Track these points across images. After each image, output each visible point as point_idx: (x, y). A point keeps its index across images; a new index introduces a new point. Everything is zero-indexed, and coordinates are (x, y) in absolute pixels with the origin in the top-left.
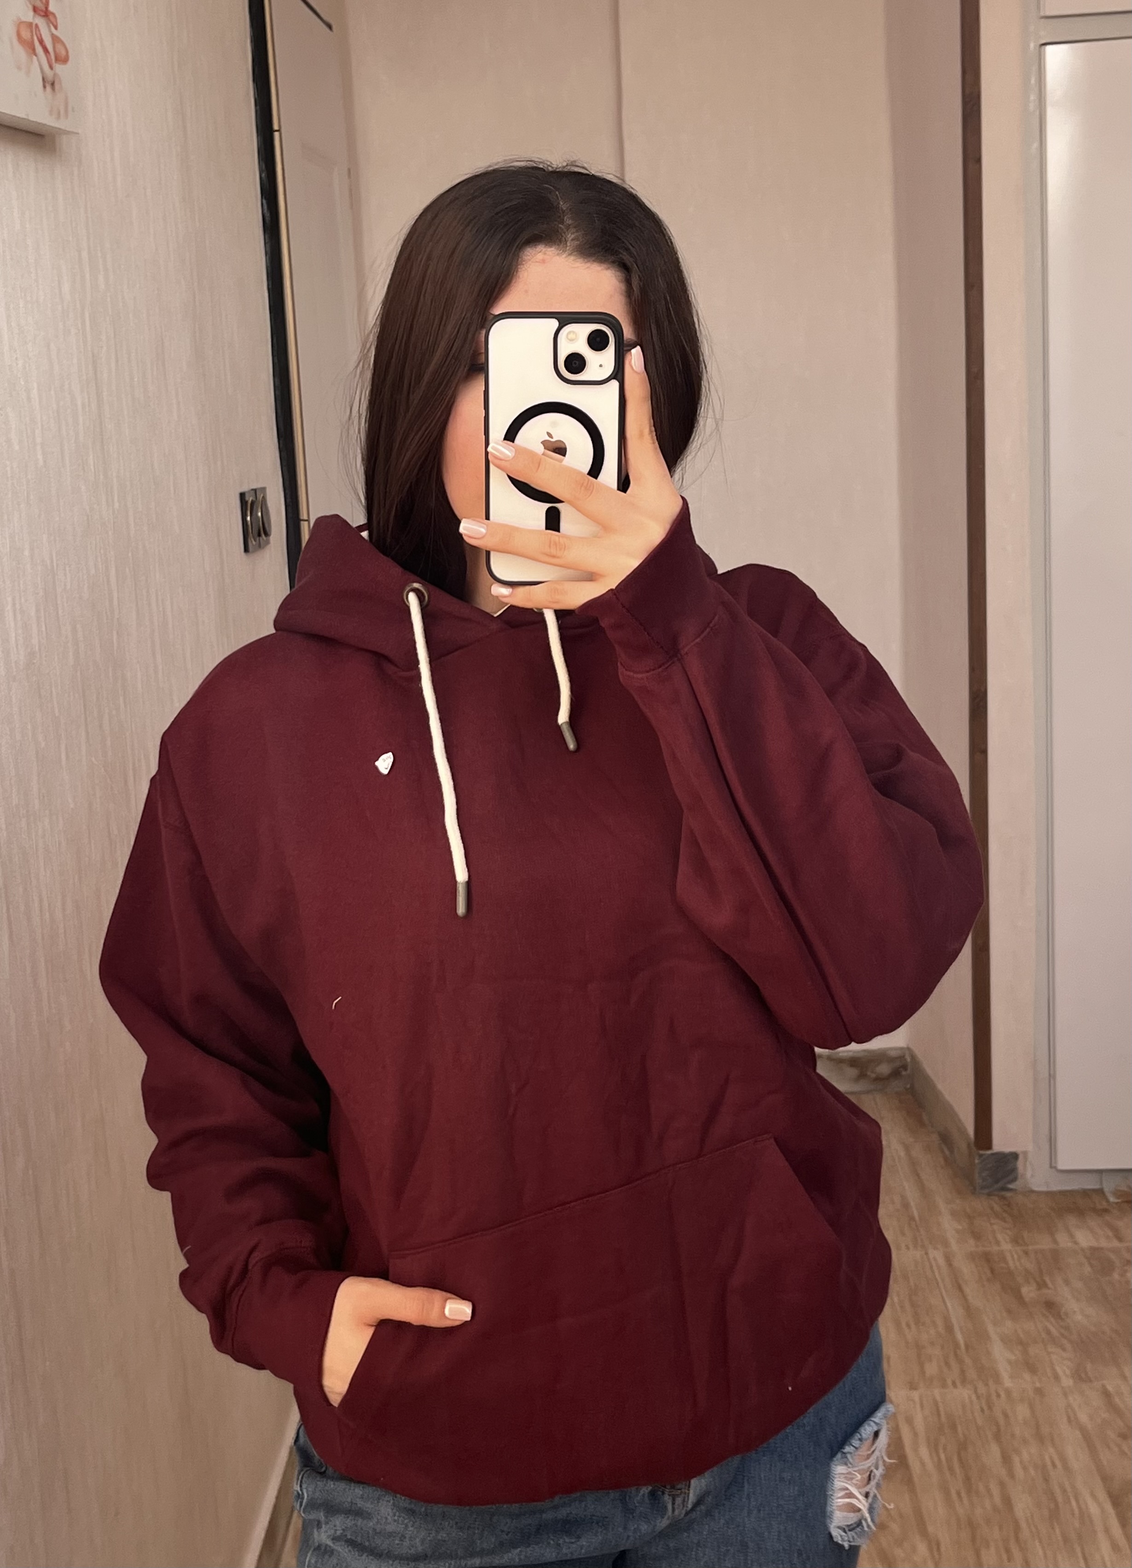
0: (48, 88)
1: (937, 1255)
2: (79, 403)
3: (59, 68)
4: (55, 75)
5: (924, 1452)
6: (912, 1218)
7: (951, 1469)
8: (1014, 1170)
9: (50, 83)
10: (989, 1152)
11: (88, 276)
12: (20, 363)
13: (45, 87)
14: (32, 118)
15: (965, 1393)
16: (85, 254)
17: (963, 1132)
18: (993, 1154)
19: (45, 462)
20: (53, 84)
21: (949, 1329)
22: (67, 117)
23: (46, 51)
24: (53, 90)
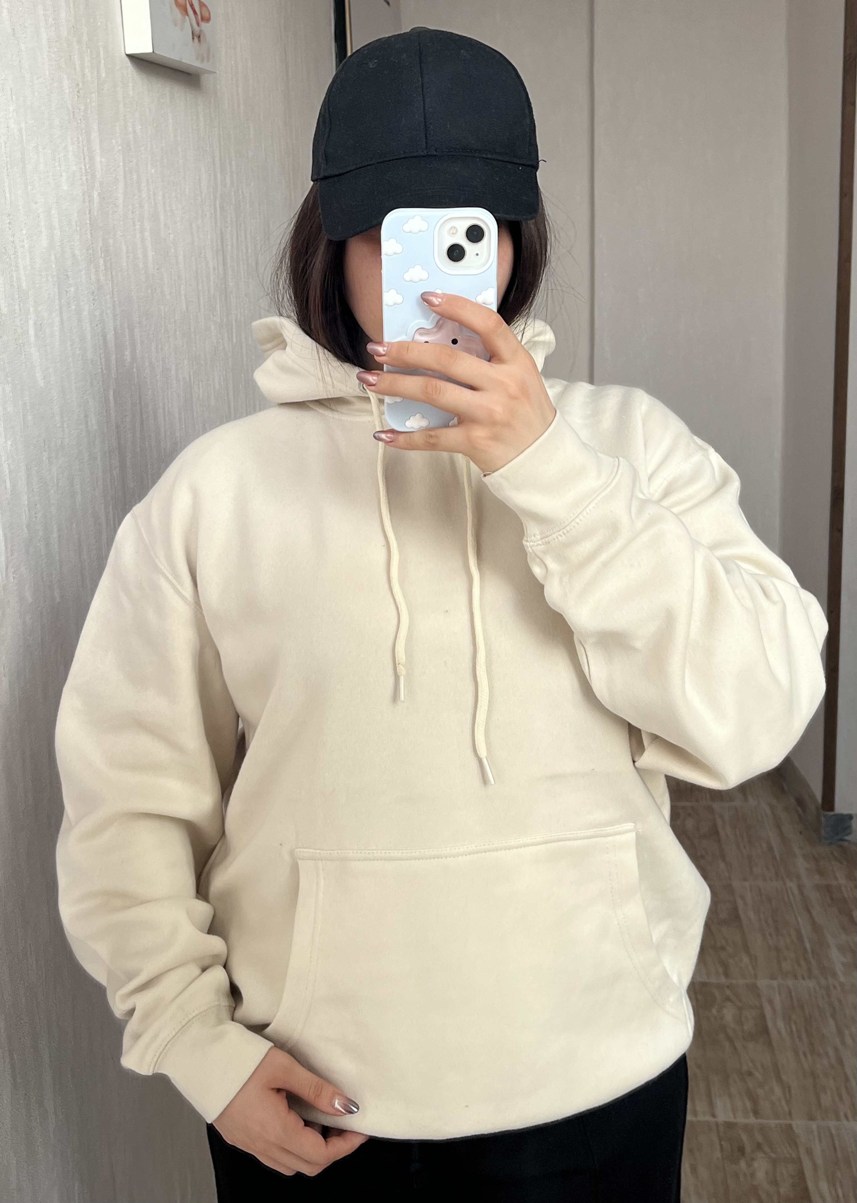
0: (196, 40)
1: (792, 885)
2: (211, 267)
3: (204, 25)
4: (201, 31)
5: (781, 1024)
6: (774, 858)
7: (800, 1038)
8: (849, 827)
9: (197, 36)
10: (832, 813)
11: (219, 176)
12: (172, 236)
13: (193, 39)
14: (184, 61)
15: (811, 984)
16: (217, 159)
17: (813, 797)
18: (834, 815)
19: (187, 308)
20: (199, 37)
21: (800, 938)
22: (208, 61)
23: (195, 12)
24: (199, 41)
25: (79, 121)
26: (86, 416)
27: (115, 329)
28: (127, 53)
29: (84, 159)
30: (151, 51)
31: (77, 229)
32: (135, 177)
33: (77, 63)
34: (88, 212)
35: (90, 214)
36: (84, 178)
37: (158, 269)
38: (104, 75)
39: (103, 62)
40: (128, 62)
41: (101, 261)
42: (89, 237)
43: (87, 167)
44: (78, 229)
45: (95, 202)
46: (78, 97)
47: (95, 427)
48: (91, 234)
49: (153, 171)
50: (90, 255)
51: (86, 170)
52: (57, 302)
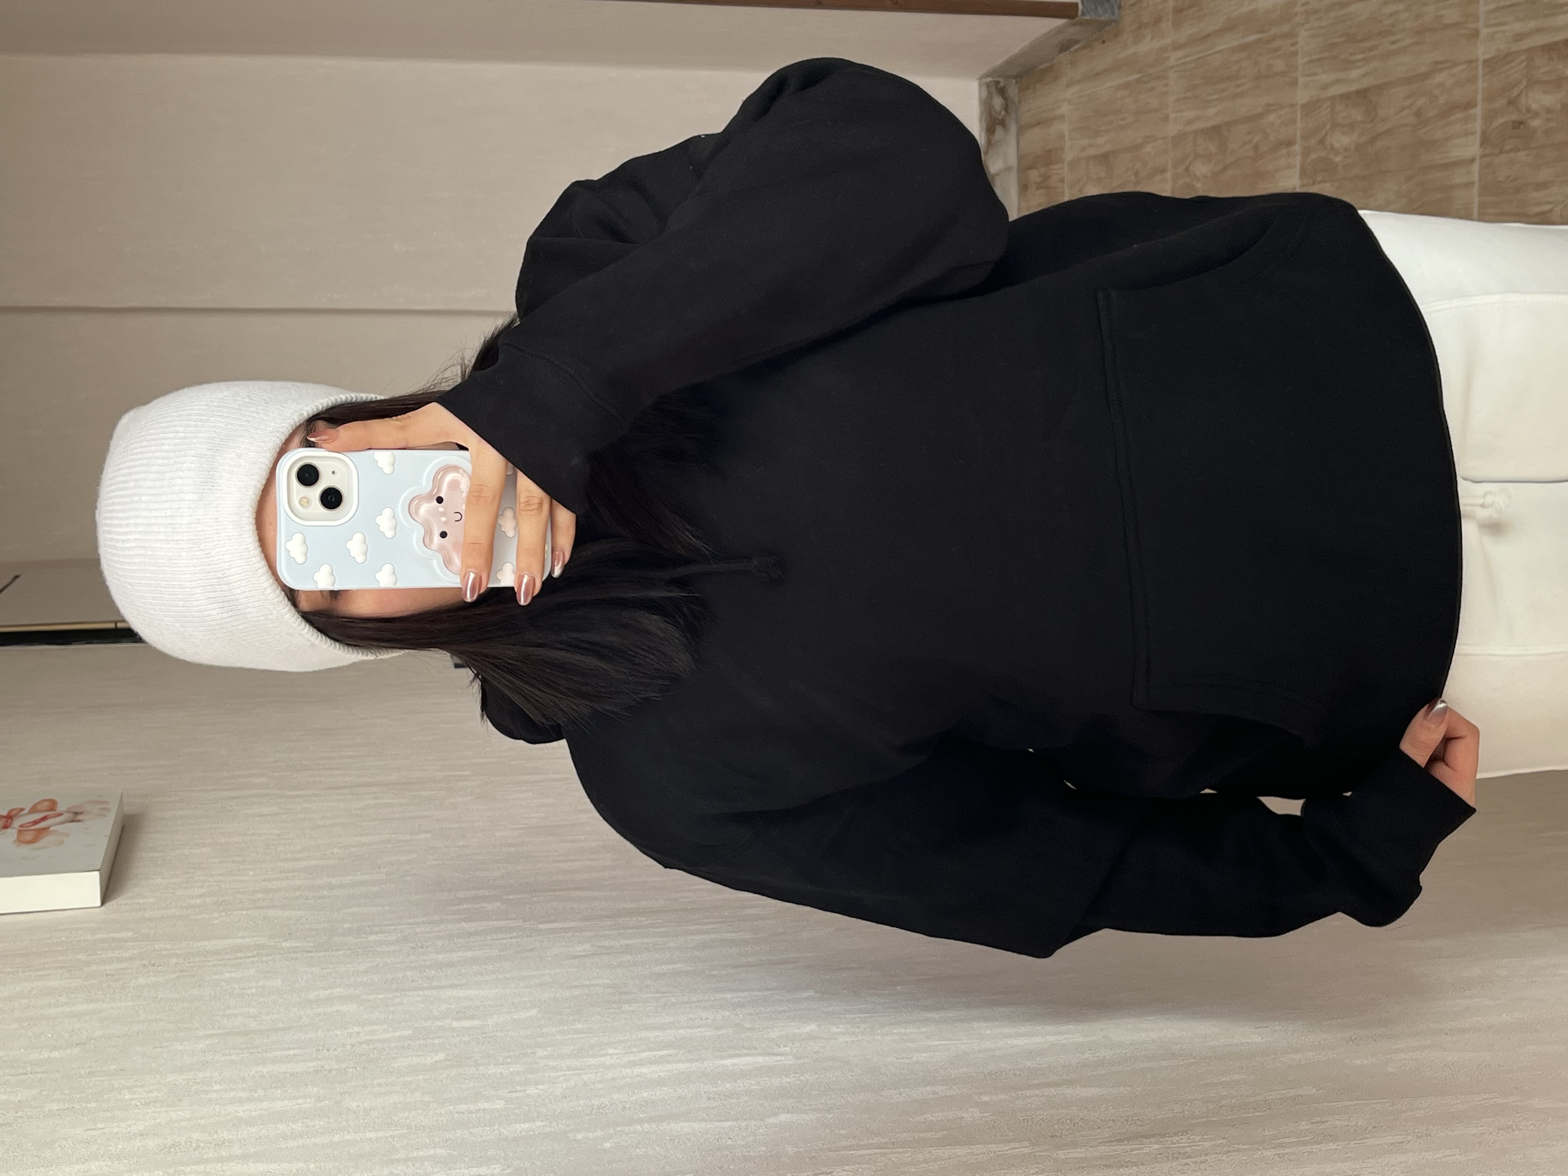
0: (80, 817)
1: (1174, 57)
2: (373, 802)
3: (60, 808)
4: (68, 812)
5: (1355, 73)
6: (1139, 81)
7: (1372, 49)
9: (75, 816)
10: (1080, 6)
11: (254, 792)
12: (336, 851)
13: (79, 821)
14: (109, 833)
15: (1303, 34)
16: (233, 794)
17: (1059, 30)
18: (1083, 3)
19: (428, 832)
20: (76, 813)
21: (1243, 47)
22: (107, 803)
23: (44, 819)
24: (81, 813)
25: (192, 964)
26: (574, 957)
27: (459, 921)
28: (99, 904)
29: (241, 958)
30: (97, 874)
31: (331, 968)
32: (260, 896)
33: (115, 966)
34: (309, 954)
35: (311, 952)
36: (264, 958)
37: (380, 868)
38: (130, 934)
39: (112, 935)
40: (112, 904)
41: (372, 938)
42: (341, 953)
43: (251, 954)
44: (330, 966)
45: (295, 945)
46: (160, 965)
47: (587, 946)
48: (337, 950)
49: (251, 873)
50: (365, 951)
51: (254, 956)
52: (427, 992)
